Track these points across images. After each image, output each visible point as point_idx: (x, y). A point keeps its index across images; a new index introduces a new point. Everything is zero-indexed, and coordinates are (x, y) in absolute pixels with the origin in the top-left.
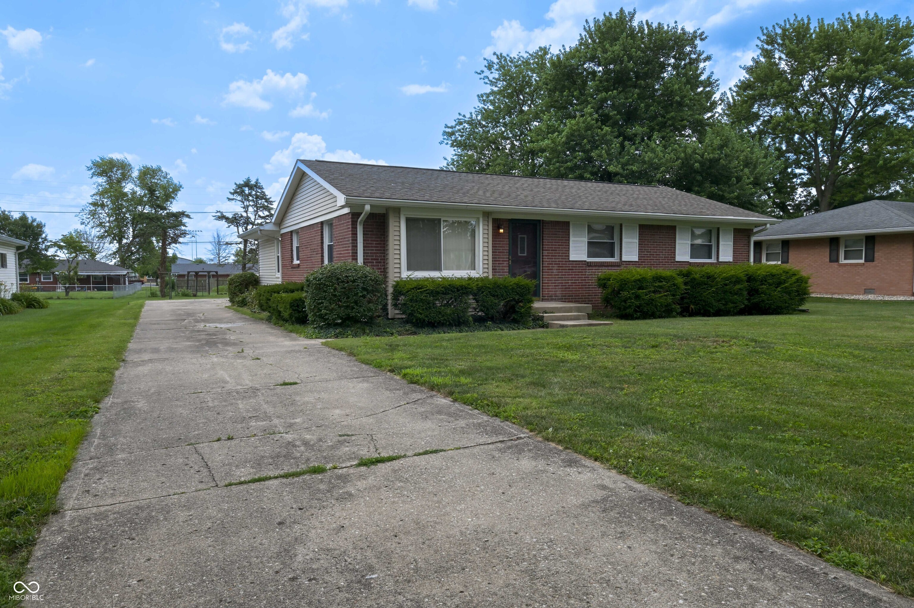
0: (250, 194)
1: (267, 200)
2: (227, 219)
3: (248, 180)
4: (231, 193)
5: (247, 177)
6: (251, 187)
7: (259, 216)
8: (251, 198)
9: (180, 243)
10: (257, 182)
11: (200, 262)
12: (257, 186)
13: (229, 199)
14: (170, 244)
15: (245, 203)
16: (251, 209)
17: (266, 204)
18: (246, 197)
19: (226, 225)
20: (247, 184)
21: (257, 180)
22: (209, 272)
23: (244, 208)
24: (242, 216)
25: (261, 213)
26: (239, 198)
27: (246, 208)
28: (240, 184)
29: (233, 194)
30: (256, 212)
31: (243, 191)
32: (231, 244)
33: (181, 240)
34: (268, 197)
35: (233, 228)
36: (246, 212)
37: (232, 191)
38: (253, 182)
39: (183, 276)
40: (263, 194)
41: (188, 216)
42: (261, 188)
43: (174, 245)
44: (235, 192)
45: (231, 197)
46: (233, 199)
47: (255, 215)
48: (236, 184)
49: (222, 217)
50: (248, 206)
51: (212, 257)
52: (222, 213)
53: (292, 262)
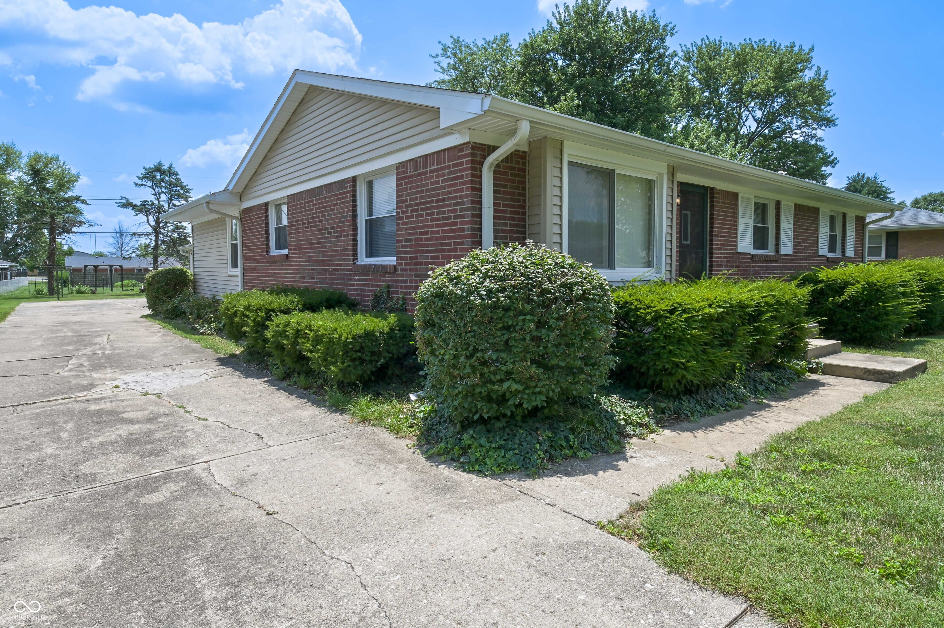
0: (162, 180)
1: (182, 187)
2: (134, 206)
3: (160, 164)
4: (138, 177)
5: (158, 161)
6: (163, 173)
7: (174, 205)
8: (163, 184)
9: (74, 233)
10: (170, 167)
11: (100, 255)
12: (171, 171)
13: (137, 185)
14: (60, 234)
15: (157, 190)
16: (163, 197)
17: (182, 192)
18: (156, 184)
19: (133, 213)
20: (158, 169)
21: (171, 165)
22: (111, 266)
23: (155, 195)
24: (153, 204)
25: (176, 202)
26: (149, 184)
27: (158, 195)
28: (150, 168)
29: (141, 179)
30: (170, 200)
31: (154, 177)
32: (140, 235)
33: (75, 229)
34: (184, 184)
35: (142, 218)
36: (158, 200)
37: (141, 176)
38: (166, 167)
39: (79, 270)
40: (178, 180)
41: (84, 202)
42: (176, 174)
43: (66, 234)
44: (144, 177)
45: (140, 182)
46: (141, 185)
47: (169, 204)
48: (144, 168)
49: (128, 204)
50: (160, 194)
51: (114, 250)
52: (127, 199)
53: (268, 252)
